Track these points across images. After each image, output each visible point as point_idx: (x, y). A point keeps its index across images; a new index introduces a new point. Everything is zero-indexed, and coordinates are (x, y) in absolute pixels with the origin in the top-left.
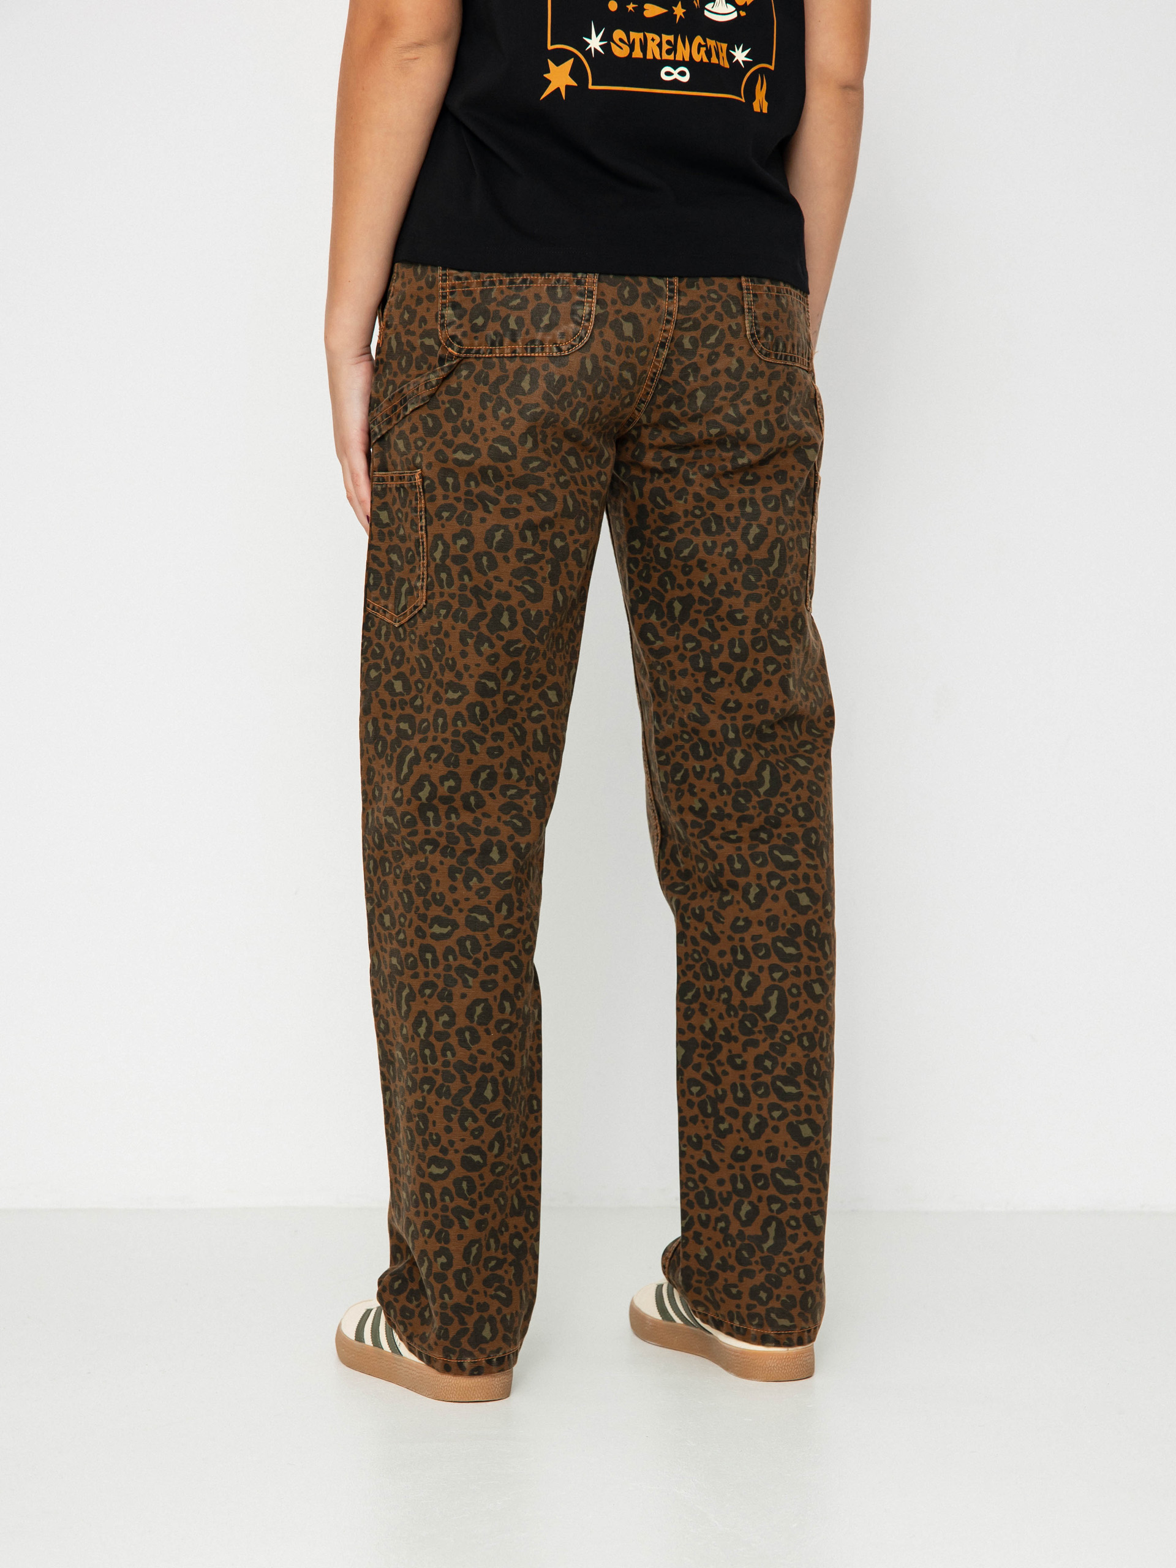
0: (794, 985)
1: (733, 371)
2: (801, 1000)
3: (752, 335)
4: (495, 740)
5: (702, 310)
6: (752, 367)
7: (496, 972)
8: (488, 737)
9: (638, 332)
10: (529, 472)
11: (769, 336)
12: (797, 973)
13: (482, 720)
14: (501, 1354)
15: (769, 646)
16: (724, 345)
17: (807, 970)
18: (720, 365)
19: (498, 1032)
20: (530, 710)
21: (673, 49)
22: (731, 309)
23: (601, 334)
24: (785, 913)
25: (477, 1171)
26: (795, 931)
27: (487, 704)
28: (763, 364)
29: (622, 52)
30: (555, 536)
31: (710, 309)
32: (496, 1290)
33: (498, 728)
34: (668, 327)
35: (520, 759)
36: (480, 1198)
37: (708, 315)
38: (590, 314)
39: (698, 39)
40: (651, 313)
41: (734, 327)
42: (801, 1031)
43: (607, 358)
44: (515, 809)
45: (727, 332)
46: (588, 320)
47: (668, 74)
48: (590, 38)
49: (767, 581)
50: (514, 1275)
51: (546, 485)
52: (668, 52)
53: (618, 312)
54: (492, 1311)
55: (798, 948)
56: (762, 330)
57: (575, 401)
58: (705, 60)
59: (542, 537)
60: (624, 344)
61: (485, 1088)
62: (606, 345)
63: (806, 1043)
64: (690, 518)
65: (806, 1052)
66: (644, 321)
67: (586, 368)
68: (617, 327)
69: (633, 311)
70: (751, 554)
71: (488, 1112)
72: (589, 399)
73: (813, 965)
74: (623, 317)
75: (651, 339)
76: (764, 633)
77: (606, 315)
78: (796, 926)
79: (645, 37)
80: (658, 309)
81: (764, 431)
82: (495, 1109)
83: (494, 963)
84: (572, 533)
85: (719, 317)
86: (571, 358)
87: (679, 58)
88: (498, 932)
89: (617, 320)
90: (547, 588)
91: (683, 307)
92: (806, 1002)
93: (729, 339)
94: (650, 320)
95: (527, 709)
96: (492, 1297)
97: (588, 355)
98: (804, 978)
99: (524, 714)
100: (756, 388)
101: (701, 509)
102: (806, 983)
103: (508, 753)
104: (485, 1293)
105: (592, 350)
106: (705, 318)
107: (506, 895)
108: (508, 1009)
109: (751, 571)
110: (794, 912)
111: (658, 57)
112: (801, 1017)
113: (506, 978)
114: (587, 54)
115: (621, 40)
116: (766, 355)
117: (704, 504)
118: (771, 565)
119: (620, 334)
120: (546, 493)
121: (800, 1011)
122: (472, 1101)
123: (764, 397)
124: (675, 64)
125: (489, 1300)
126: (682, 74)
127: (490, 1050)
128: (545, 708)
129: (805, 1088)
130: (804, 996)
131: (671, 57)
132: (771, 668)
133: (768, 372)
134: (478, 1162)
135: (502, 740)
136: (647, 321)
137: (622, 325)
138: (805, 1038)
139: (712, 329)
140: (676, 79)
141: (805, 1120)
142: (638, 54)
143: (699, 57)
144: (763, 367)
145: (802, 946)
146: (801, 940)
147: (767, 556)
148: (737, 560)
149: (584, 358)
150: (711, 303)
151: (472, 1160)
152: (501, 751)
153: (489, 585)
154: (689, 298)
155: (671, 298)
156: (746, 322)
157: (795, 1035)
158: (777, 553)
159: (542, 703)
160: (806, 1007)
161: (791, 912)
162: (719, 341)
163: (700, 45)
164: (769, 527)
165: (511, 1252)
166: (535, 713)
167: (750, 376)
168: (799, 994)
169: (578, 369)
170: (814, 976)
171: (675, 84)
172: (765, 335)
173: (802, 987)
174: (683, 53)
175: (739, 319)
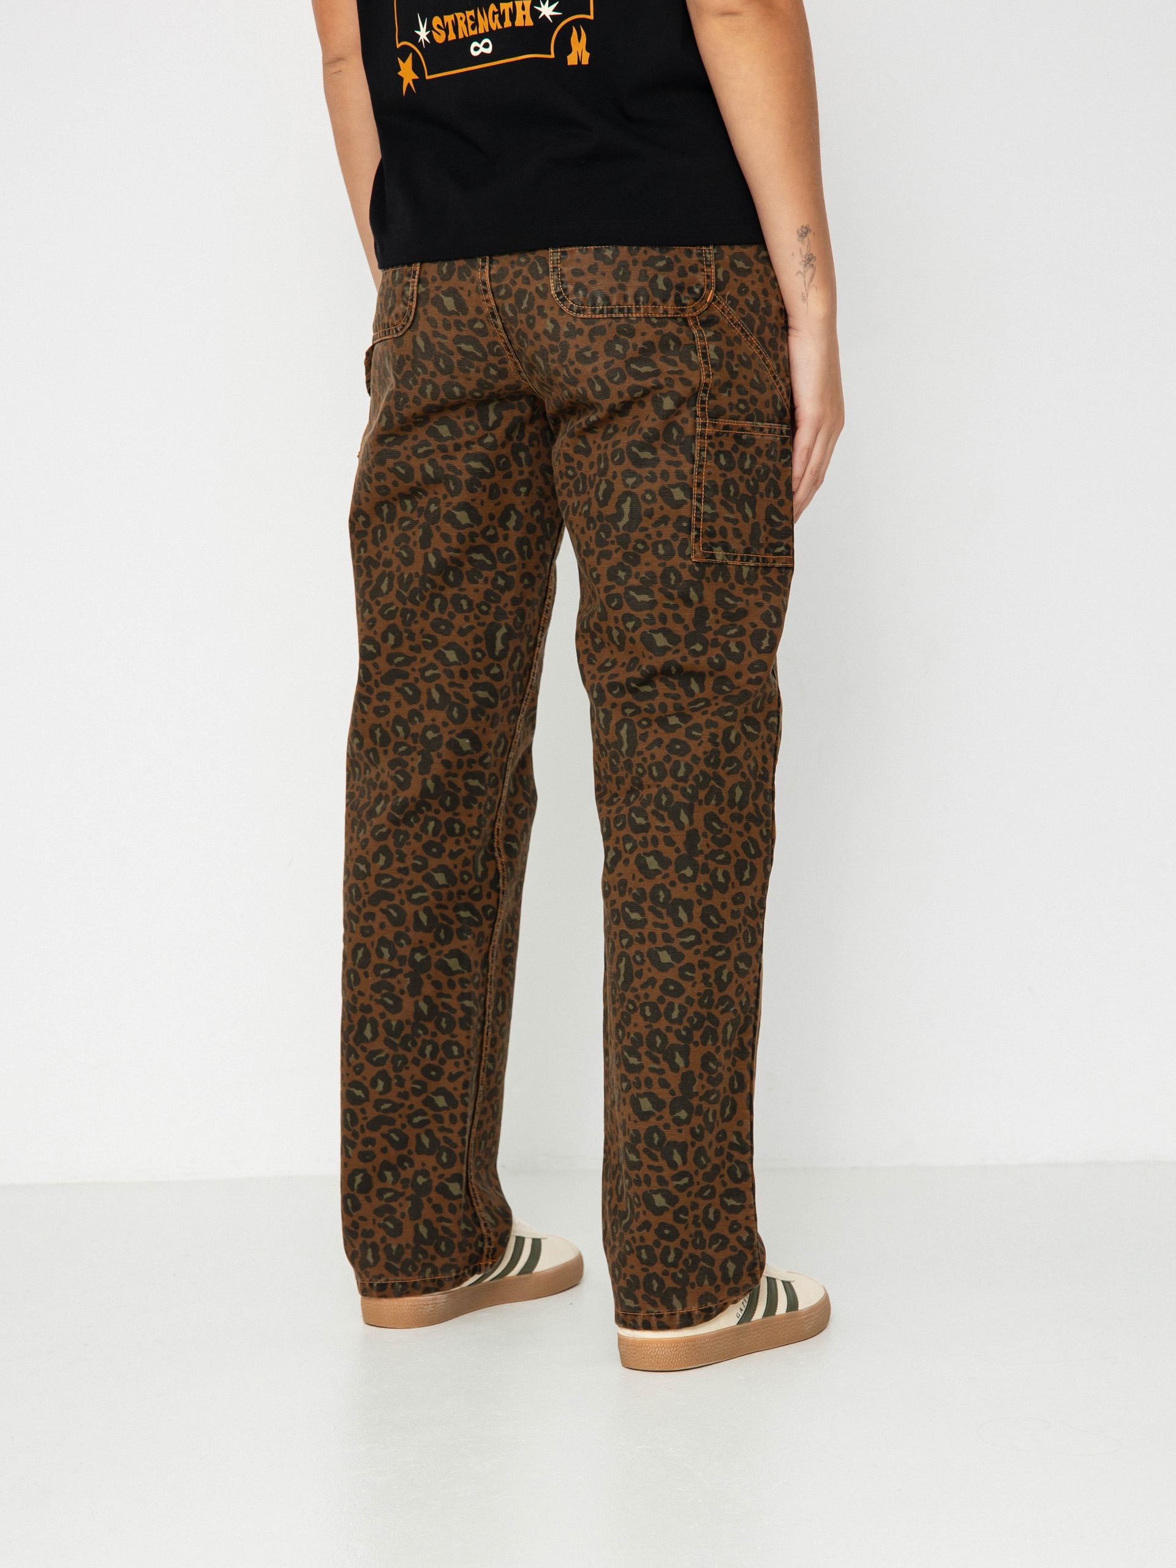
0: (638, 953)
1: (551, 332)
2: (645, 967)
3: (559, 294)
4: (380, 700)
5: (510, 275)
6: (568, 326)
7: (373, 919)
8: (373, 697)
9: (461, 306)
10: (385, 447)
11: (581, 292)
12: (642, 940)
13: (366, 681)
14: (382, 1281)
15: (625, 603)
16: (535, 307)
17: (652, 937)
18: (538, 328)
19: (377, 976)
20: (423, 671)
21: (476, 25)
22: (538, 271)
23: (425, 311)
24: (634, 877)
25: (359, 1104)
26: (641, 896)
27: (368, 666)
28: (579, 321)
29: (440, 38)
30: (430, 502)
31: (517, 274)
32: (385, 1220)
33: (384, 688)
34: (487, 297)
35: (405, 717)
36: (363, 1131)
37: (516, 280)
38: (413, 293)
39: (493, 8)
40: (468, 286)
41: (541, 289)
42: (643, 1000)
43: (436, 334)
44: (400, 765)
45: (535, 294)
46: (412, 300)
47: (476, 49)
48: (419, 30)
49: (616, 537)
50: (410, 1209)
51: (403, 458)
52: (473, 28)
53: (438, 288)
54: (377, 1238)
55: (642, 914)
56: (571, 288)
57: (419, 379)
58: (500, 27)
59: (419, 505)
60: (451, 319)
61: (365, 1028)
62: (432, 321)
63: (648, 1013)
64: (565, 480)
65: (648, 1023)
66: (464, 294)
67: (419, 347)
68: (438, 303)
69: (452, 285)
70: (602, 510)
71: (368, 1050)
72: (433, 375)
73: (659, 932)
74: (443, 293)
75: (479, 310)
76: (620, 590)
77: (427, 292)
78: (642, 891)
79: (455, 17)
80: (473, 281)
81: (598, 388)
82: (375, 1049)
83: (372, 911)
84: (445, 497)
85: (527, 281)
86: (405, 338)
87: (481, 31)
88: (376, 881)
89: (437, 296)
90: (419, 553)
91: (494, 276)
92: (649, 970)
93: (539, 301)
94: (469, 292)
95: (419, 670)
96: (380, 1226)
97: (417, 333)
98: (648, 945)
99: (417, 674)
100: (577, 346)
101: (572, 468)
102: (650, 951)
103: (394, 712)
104: (374, 1220)
105: (421, 328)
106: (514, 283)
107: (381, 847)
108: (387, 955)
109: (603, 528)
110: (642, 876)
111: (467, 35)
112: (644, 986)
113: (382, 926)
114: (419, 45)
115: (438, 26)
116: (578, 311)
117: (575, 464)
118: (620, 520)
119: (443, 310)
120: (403, 465)
121: (644, 979)
122: (354, 1039)
123: (588, 354)
124: (479, 38)
125: (376, 1228)
126: (486, 46)
127: (369, 992)
128: (441, 667)
129: (646, 1060)
130: (648, 963)
131: (475, 32)
132: (630, 625)
133: (587, 329)
134: (360, 1097)
135: (388, 699)
136: (466, 293)
137: (442, 300)
138: (647, 1008)
139: (521, 294)
140: (482, 53)
141: (644, 1093)
142: (452, 36)
143: (496, 25)
144: (579, 324)
145: (647, 912)
146: (645, 905)
147: (614, 511)
148: (592, 518)
149: (414, 337)
150: (517, 268)
151: (354, 1094)
152: (387, 710)
153: (379, 555)
154: (500, 266)
155: (483, 267)
156: (551, 281)
157: (638, 1004)
158: (626, 507)
159: (438, 663)
160: (650, 975)
161: (639, 876)
162: (531, 304)
163: (494, 13)
164: (614, 481)
165: (412, 1187)
166: (428, 673)
167: (567, 335)
168: (643, 962)
169: (412, 347)
170: (660, 943)
171: (483, 58)
172: (576, 291)
173: (645, 954)
174: (483, 27)
175: (544, 281)
